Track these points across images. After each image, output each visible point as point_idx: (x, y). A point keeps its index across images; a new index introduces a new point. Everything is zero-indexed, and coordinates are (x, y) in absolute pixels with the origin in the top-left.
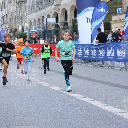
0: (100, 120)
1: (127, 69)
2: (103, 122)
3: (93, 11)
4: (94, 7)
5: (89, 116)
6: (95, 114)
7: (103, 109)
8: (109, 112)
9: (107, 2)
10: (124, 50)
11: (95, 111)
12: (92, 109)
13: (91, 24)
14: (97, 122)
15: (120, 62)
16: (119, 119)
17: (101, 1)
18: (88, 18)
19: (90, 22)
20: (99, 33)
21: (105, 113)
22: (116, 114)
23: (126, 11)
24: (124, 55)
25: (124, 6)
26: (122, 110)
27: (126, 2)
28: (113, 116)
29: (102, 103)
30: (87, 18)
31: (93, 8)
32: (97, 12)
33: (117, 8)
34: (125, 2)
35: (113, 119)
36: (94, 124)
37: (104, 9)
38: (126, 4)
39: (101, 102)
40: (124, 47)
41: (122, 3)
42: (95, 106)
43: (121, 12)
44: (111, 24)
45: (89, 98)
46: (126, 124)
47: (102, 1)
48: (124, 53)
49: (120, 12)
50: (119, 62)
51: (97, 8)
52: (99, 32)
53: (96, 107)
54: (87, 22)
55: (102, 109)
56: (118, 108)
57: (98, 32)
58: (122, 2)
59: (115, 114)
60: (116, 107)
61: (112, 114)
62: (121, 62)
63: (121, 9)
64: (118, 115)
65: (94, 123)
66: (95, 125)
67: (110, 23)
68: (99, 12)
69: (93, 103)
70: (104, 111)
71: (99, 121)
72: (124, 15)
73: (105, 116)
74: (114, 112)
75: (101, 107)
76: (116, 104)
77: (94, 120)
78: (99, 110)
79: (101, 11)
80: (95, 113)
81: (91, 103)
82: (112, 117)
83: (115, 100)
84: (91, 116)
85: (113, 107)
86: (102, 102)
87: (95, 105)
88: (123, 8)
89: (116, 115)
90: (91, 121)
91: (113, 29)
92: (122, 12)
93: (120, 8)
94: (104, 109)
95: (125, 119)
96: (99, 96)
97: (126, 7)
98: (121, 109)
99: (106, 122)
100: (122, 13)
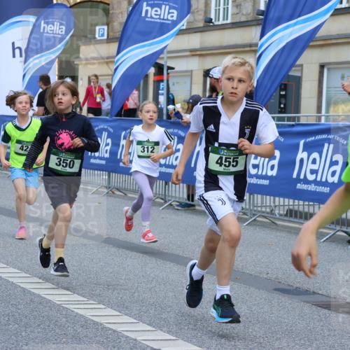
0: (31, 327)
1: (114, 190)
2: (38, 333)
3: (31, 28)
4: (36, 17)
5: (3, 315)
6: (19, 309)
7: (41, 297)
8: (58, 305)
9: (69, 6)
10: (107, 138)
11: (21, 302)
12: (13, 297)
13: (25, 62)
14: (23, 334)
15: (95, 169)
16: (82, 327)
17: (55, 2)
18: (16, 46)
19: (21, 56)
20: (45, 88)
21: (47, 308)
22: (76, 310)
23: (118, 35)
24: (106, 152)
25: (114, 22)
26: (93, 302)
27: (120, 11)
28: (66, 318)
29: (41, 281)
30: (13, 44)
31: (32, 19)
32: (42, 31)
33: (97, 25)
34: (117, 12)
35: (68, 327)
36: (15, 338)
37: (61, 24)
38: (120, 16)
39: (38, 277)
40: (109, 132)
41: (111, 12)
42: (22, 288)
43: (105, 37)
44: (78, 65)
45: (5, 266)
46: (99, 341)
47: (57, 4)
48: (108, 148)
49: (103, 35)
50: (93, 169)
51: (43, 22)
52: (45, 85)
53: (24, 290)
54: (14, 56)
55: (39, 296)
56: (83, 296)
57: (43, 86)
58: (108, 10)
59: (73, 311)
60: (78, 294)
61: (64, 313)
62: (98, 170)
63: (106, 27)
64: (81, 315)
65: (14, 334)
66: (17, 341)
67: (75, 63)
68: (47, 33)
69: (15, 281)
70: (43, 302)
71: (28, 330)
72: (115, 46)
73: (46, 317)
74: (71, 307)
75: (36, 291)
76: (78, 284)
77: (17, 326)
78: (31, 301)
79: (53, 30)
80: (19, 307)
81: (10, 280)
82: (64, 320)
83: (77, 273)
84: (8, 315)
85: (70, 293)
86: (40, 278)
87: (22, 285)
88: (112, 28)
89: (77, 313)
90: (7, 330)
91: (82, 79)
92: (108, 37)
93: (103, 24)
94: (45, 298)
95: (100, 327)
96: (33, 261)
97: (120, 23)
98: (89, 299)
99: (47, 335)
100: (110, 40)
